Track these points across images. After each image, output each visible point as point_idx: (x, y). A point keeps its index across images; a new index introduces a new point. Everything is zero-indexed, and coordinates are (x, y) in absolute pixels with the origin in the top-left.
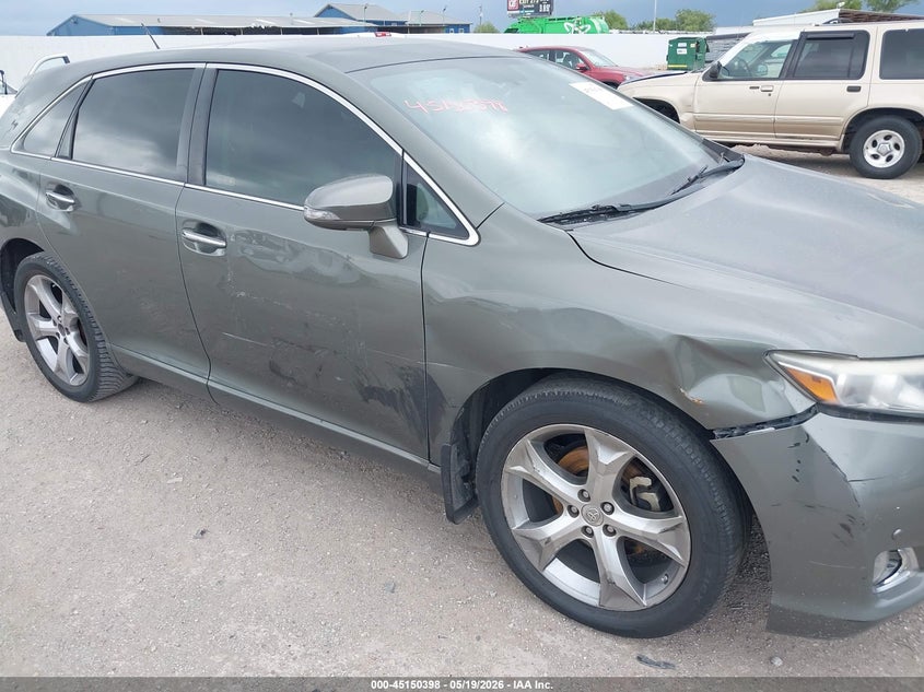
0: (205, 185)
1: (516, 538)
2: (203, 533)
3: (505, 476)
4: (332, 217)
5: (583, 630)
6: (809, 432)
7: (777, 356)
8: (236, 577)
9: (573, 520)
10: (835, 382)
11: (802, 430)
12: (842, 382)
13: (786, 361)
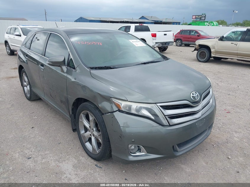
0: (45, 56)
1: (81, 136)
2: (33, 127)
3: (79, 122)
4: (51, 63)
5: (90, 158)
6: (114, 115)
7: (113, 99)
8: (33, 136)
9: (89, 132)
10: (121, 105)
11: (113, 114)
12: (123, 105)
13: (114, 100)
